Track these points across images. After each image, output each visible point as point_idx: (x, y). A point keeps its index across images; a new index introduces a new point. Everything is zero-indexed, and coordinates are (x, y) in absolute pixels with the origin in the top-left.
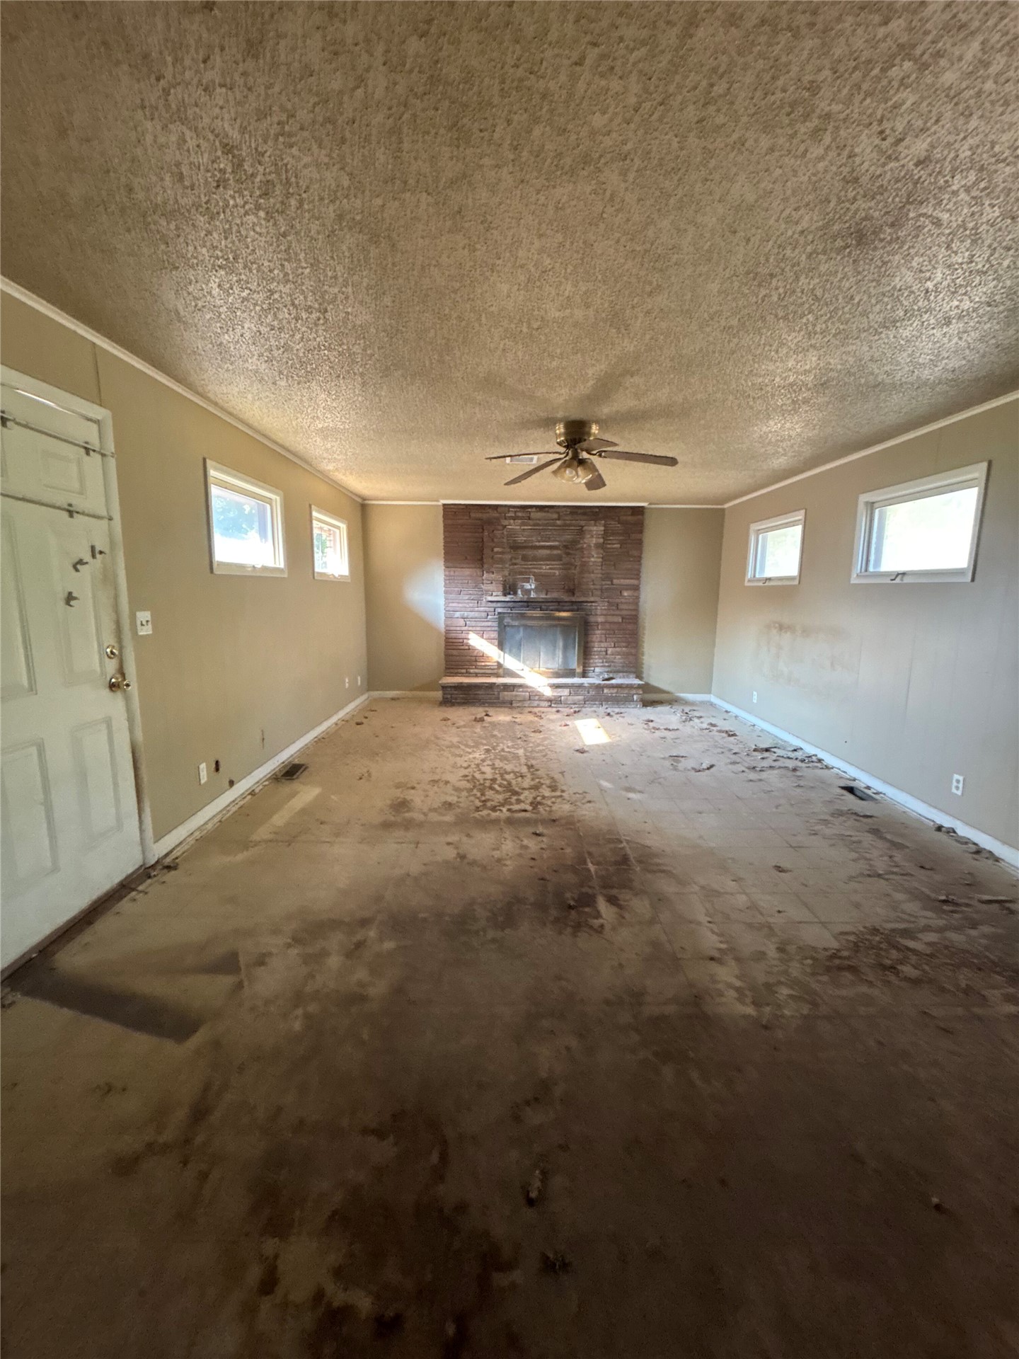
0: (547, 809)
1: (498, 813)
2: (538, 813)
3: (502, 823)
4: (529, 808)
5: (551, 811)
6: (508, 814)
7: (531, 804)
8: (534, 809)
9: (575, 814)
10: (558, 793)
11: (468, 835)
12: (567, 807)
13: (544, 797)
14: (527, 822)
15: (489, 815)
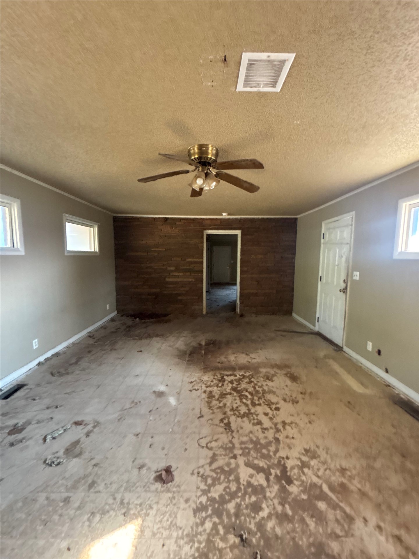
0: (216, 377)
1: (241, 374)
2: (221, 374)
3: (237, 368)
4: (225, 377)
5: (214, 375)
6: (235, 373)
7: (224, 381)
8: (223, 377)
9: (202, 373)
10: (208, 389)
11: (249, 362)
12: (205, 378)
13: (217, 386)
14: (226, 369)
15: (245, 373)
